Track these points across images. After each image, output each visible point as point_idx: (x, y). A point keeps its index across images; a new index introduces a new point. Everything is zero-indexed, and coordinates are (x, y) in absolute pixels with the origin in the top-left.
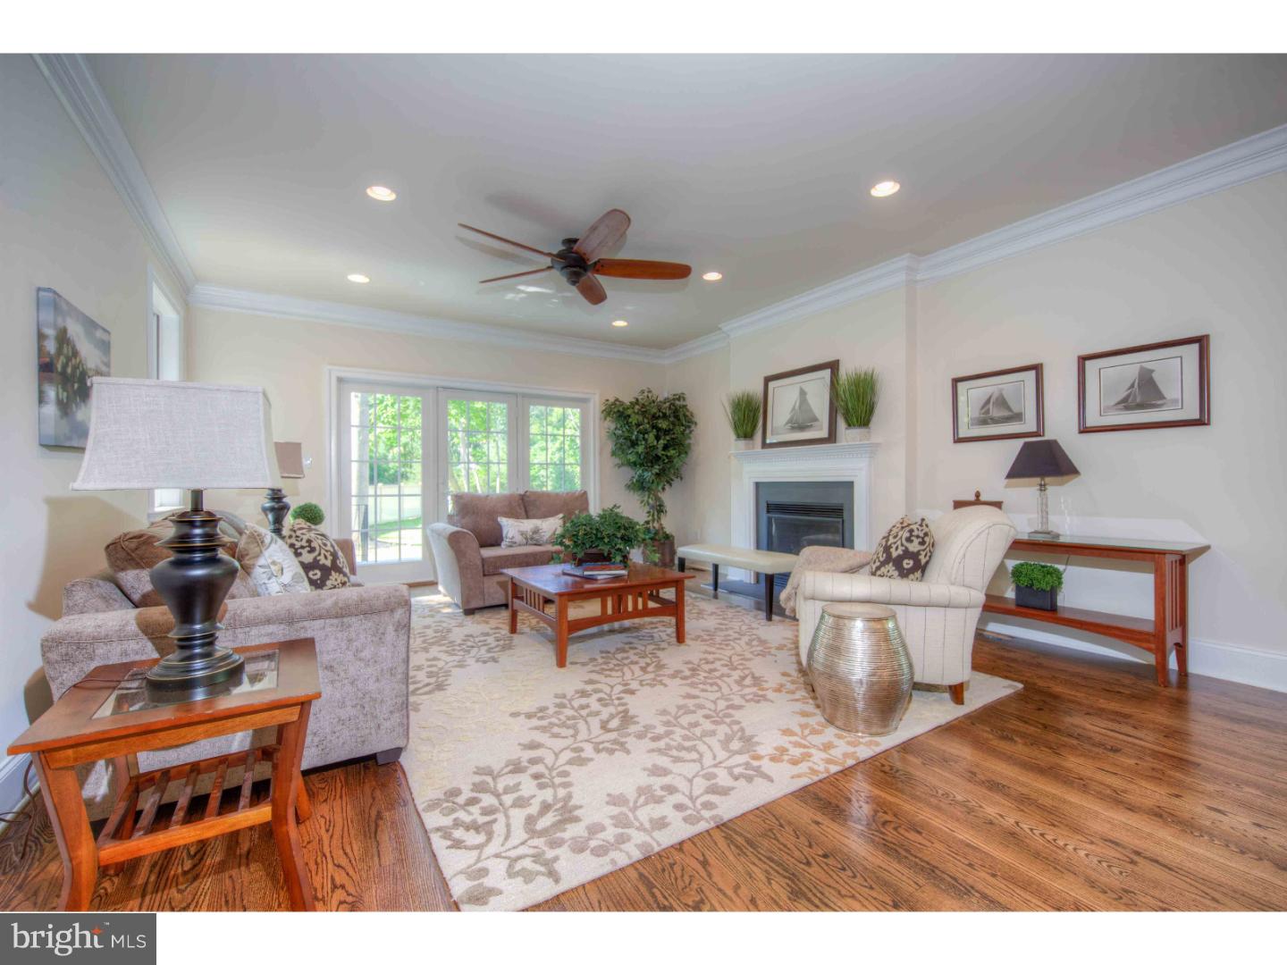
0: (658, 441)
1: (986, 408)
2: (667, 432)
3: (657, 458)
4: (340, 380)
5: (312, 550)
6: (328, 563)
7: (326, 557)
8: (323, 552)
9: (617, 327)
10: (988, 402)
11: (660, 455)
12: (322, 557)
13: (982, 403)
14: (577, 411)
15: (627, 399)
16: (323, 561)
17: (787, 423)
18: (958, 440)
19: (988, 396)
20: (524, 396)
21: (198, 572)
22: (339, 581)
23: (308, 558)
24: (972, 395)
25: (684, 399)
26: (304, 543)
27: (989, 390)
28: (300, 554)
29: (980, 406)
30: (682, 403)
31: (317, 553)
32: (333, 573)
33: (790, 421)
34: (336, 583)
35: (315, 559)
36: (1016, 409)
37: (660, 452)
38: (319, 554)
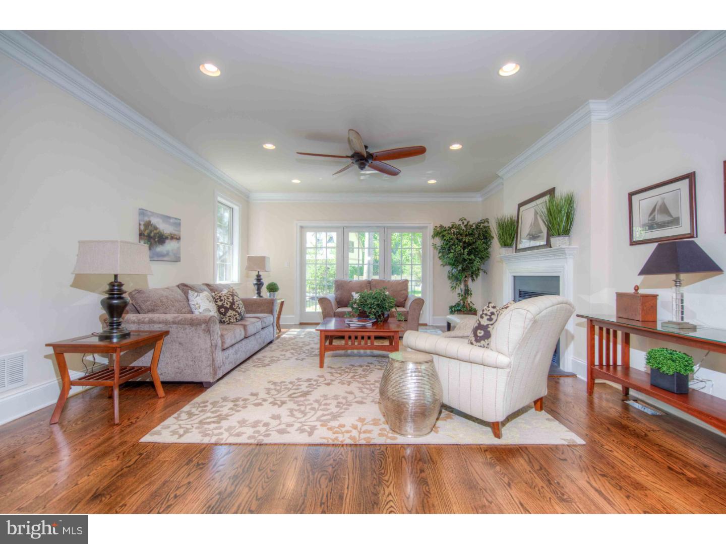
0: (464, 250)
1: (652, 216)
2: (469, 244)
3: (465, 260)
4: (302, 227)
5: (221, 300)
6: (228, 306)
7: (227, 304)
8: (226, 301)
9: (430, 183)
10: (654, 210)
11: (466, 258)
12: (225, 303)
13: (650, 212)
14: (421, 234)
15: (447, 224)
16: (225, 305)
17: (527, 235)
18: (633, 243)
19: (654, 205)
20: (388, 228)
21: (115, 301)
22: (232, 314)
23: (220, 303)
24: (643, 204)
25: (488, 222)
26: (218, 297)
27: (654, 200)
28: (217, 302)
29: (649, 214)
30: (486, 224)
31: (223, 301)
32: (230, 310)
33: (529, 234)
34: (231, 315)
35: (222, 304)
36: (674, 216)
37: (466, 256)
38: (224, 302)
